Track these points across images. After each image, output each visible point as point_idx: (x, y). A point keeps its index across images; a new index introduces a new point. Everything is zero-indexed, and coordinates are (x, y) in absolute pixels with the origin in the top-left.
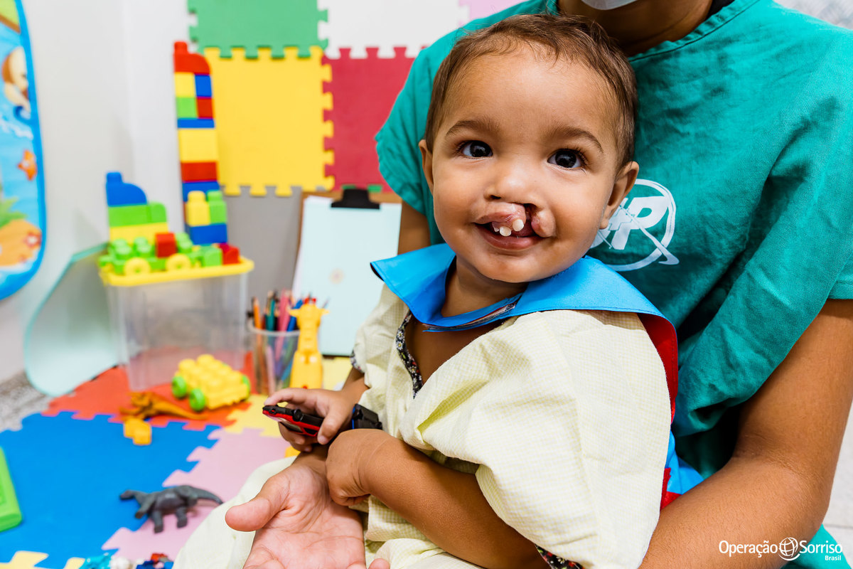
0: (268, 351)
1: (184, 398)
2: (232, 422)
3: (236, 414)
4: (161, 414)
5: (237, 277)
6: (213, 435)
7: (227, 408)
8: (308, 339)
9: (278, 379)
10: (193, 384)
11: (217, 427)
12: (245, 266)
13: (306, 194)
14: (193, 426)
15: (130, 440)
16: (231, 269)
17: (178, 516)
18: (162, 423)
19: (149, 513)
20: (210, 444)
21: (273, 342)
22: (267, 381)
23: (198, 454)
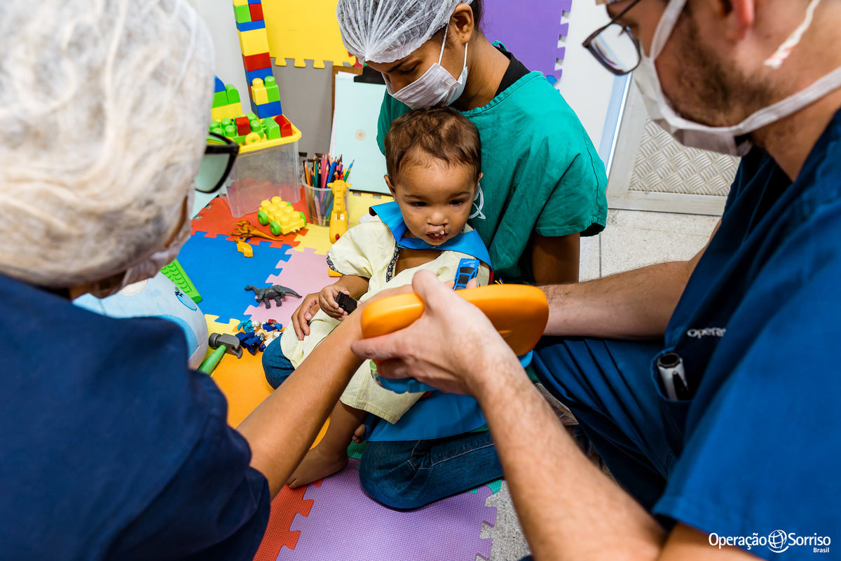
0: (316, 199)
1: (267, 225)
2: (298, 243)
3: (299, 238)
4: (255, 236)
5: (292, 144)
6: (287, 253)
7: (292, 234)
8: (338, 204)
9: (323, 216)
10: (271, 217)
11: (290, 246)
12: (297, 135)
13: (336, 69)
14: (276, 245)
15: (242, 253)
16: (287, 140)
17: (276, 301)
18: (257, 242)
19: (263, 299)
20: (287, 258)
21: (318, 194)
22: (316, 216)
23: (281, 264)
